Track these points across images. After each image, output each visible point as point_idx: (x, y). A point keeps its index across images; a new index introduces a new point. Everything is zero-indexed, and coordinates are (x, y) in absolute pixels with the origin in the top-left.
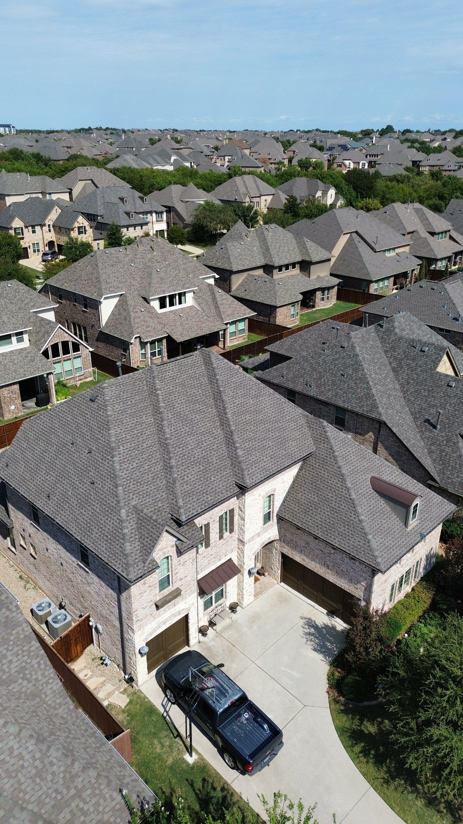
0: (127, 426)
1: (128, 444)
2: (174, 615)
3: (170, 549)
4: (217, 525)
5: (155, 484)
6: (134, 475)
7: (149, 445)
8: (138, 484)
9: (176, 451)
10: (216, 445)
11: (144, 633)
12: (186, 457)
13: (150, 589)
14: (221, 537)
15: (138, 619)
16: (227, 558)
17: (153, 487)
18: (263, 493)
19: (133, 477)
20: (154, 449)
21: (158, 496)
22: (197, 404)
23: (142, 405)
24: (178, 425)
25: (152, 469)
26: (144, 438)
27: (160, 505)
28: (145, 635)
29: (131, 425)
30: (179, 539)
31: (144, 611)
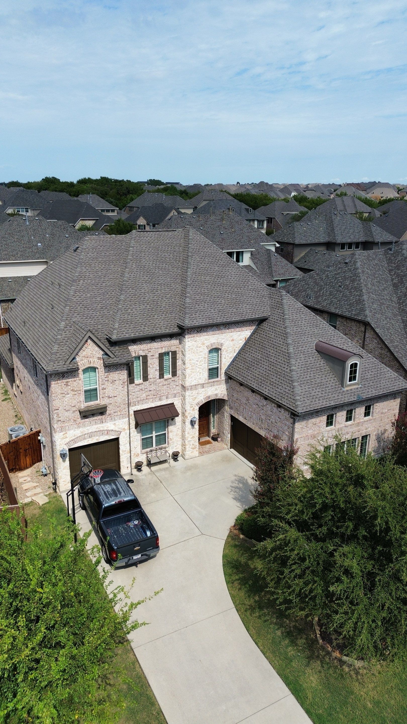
0: (93, 269)
1: (89, 280)
2: (102, 432)
3: (96, 360)
4: (157, 362)
5: (102, 312)
6: (85, 302)
7: (108, 285)
8: (86, 309)
9: (128, 291)
10: (170, 295)
11: (66, 438)
12: (136, 296)
13: (74, 393)
14: (161, 376)
15: (60, 419)
16: (169, 402)
17: (99, 314)
18: (208, 343)
19: (83, 303)
20: (112, 288)
21: (100, 320)
22: (164, 264)
23: (114, 258)
24: (139, 274)
25: (104, 301)
26: (106, 279)
27: (99, 327)
28: (67, 440)
29: (97, 268)
30: (106, 354)
31: (67, 414)
